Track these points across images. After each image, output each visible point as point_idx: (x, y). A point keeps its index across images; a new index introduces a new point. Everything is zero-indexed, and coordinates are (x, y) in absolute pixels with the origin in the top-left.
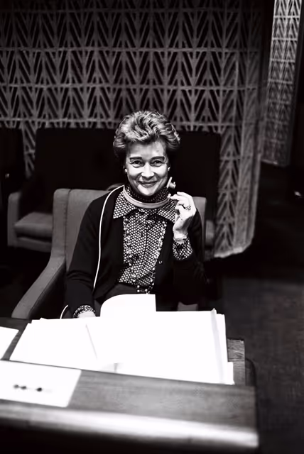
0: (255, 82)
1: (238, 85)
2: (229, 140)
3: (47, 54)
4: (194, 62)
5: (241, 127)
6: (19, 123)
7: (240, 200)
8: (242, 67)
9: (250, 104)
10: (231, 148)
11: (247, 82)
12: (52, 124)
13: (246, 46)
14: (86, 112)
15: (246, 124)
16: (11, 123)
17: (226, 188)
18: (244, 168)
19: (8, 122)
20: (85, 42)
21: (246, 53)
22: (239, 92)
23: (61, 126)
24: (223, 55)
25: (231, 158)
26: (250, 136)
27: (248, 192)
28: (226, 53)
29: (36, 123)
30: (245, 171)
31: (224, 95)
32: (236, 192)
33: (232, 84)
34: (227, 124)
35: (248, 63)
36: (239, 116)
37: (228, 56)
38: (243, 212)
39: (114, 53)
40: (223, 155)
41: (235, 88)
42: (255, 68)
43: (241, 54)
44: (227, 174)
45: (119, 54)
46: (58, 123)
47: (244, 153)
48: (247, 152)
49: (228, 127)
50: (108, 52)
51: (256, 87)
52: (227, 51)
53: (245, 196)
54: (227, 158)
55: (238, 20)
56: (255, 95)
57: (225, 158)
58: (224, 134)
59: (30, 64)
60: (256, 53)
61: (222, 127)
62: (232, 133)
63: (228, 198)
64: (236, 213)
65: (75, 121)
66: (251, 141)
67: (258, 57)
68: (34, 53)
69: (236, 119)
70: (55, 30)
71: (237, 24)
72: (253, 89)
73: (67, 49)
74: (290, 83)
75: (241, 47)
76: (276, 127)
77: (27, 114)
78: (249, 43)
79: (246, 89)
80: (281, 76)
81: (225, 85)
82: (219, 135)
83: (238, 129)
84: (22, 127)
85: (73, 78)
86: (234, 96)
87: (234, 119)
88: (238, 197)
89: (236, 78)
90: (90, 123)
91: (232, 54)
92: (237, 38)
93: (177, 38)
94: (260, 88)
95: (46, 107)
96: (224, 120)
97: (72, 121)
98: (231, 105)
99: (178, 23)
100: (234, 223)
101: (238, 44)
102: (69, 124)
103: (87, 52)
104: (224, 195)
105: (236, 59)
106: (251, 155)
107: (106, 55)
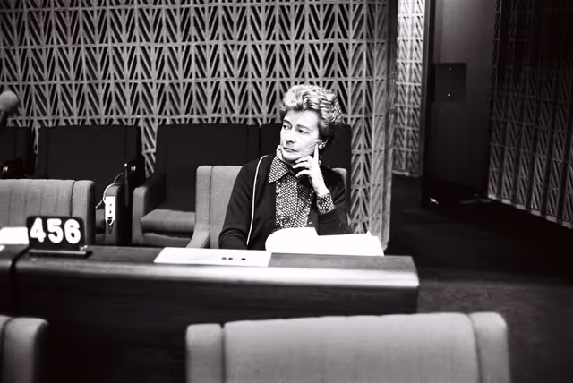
0: (383, 74)
1: (367, 75)
2: (359, 132)
3: (170, 48)
4: (321, 54)
5: (371, 118)
6: (138, 120)
7: (373, 197)
8: (370, 58)
9: (378, 97)
10: (362, 141)
11: (375, 73)
12: (173, 120)
13: (372, 37)
14: (210, 107)
15: (376, 116)
16: (130, 121)
17: (358, 183)
18: (376, 162)
19: (126, 120)
20: (210, 36)
21: (373, 44)
22: (368, 82)
23: (183, 122)
24: (351, 46)
25: (362, 152)
26: (381, 129)
27: (381, 188)
28: (353, 44)
29: (156, 121)
30: (377, 166)
31: (352, 86)
32: (369, 188)
33: (360, 75)
34: (357, 115)
35: (375, 54)
36: (369, 109)
37: (356, 46)
38: (377, 211)
39: (239, 46)
40: (354, 149)
41: (364, 79)
42: (383, 58)
43: (368, 44)
44: (359, 168)
45: (245, 47)
46: (180, 120)
47: (376, 146)
48: (379, 145)
49: (358, 119)
50: (232, 46)
51: (385, 78)
52: (354, 41)
53: (378, 192)
54: (358, 151)
55: (364, 11)
56: (384, 86)
57: (356, 151)
58: (354, 126)
59: (151, 59)
60: (383, 43)
61: (352, 119)
62: (362, 124)
63: (360, 194)
64: (370, 211)
65: (198, 116)
66: (382, 134)
67: (384, 48)
68: (156, 48)
69: (366, 111)
70: (179, 24)
71: (363, 15)
72: (382, 80)
73: (190, 43)
74: (418, 84)
75: (367, 37)
76: (405, 133)
77: (147, 111)
78: (376, 34)
79: (374, 80)
80: (407, 78)
81: (353, 76)
82: (349, 126)
83: (368, 120)
84: (142, 124)
85: (196, 73)
86: (363, 87)
87: (363, 111)
88: (371, 194)
89: (364, 68)
90: (213, 119)
91: (359, 45)
92: (364, 29)
93: (304, 30)
94: (388, 79)
95: (168, 102)
96: (354, 112)
97: (195, 117)
98: (361, 96)
99: (304, 16)
100: (368, 222)
101: (365, 36)
102: (191, 120)
103: (211, 46)
104: (357, 190)
105: (364, 49)
106: (383, 148)
107: (230, 48)
